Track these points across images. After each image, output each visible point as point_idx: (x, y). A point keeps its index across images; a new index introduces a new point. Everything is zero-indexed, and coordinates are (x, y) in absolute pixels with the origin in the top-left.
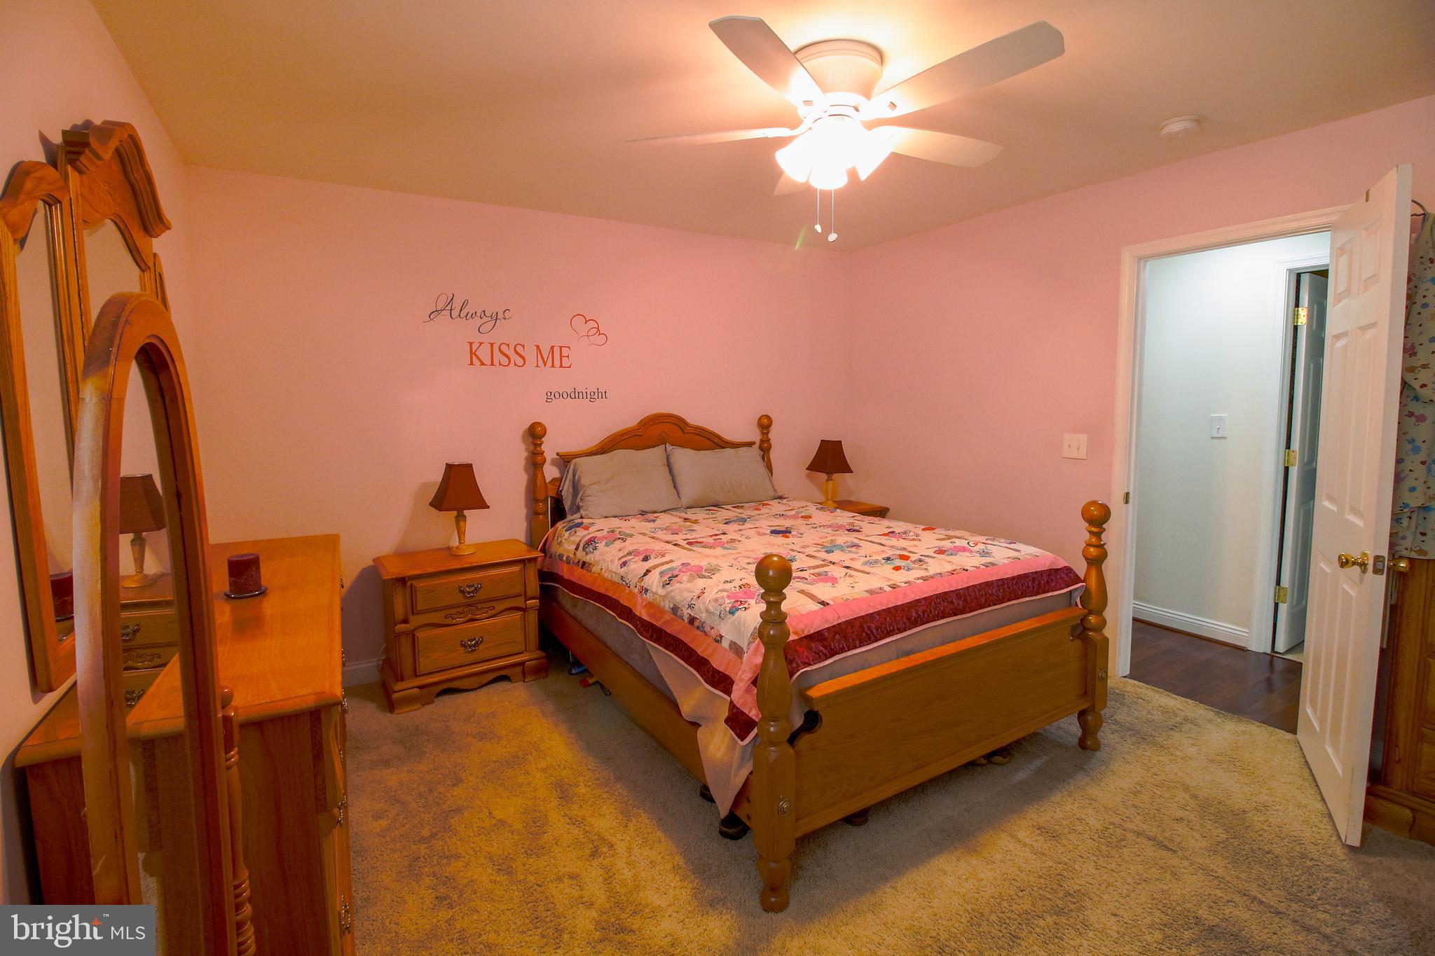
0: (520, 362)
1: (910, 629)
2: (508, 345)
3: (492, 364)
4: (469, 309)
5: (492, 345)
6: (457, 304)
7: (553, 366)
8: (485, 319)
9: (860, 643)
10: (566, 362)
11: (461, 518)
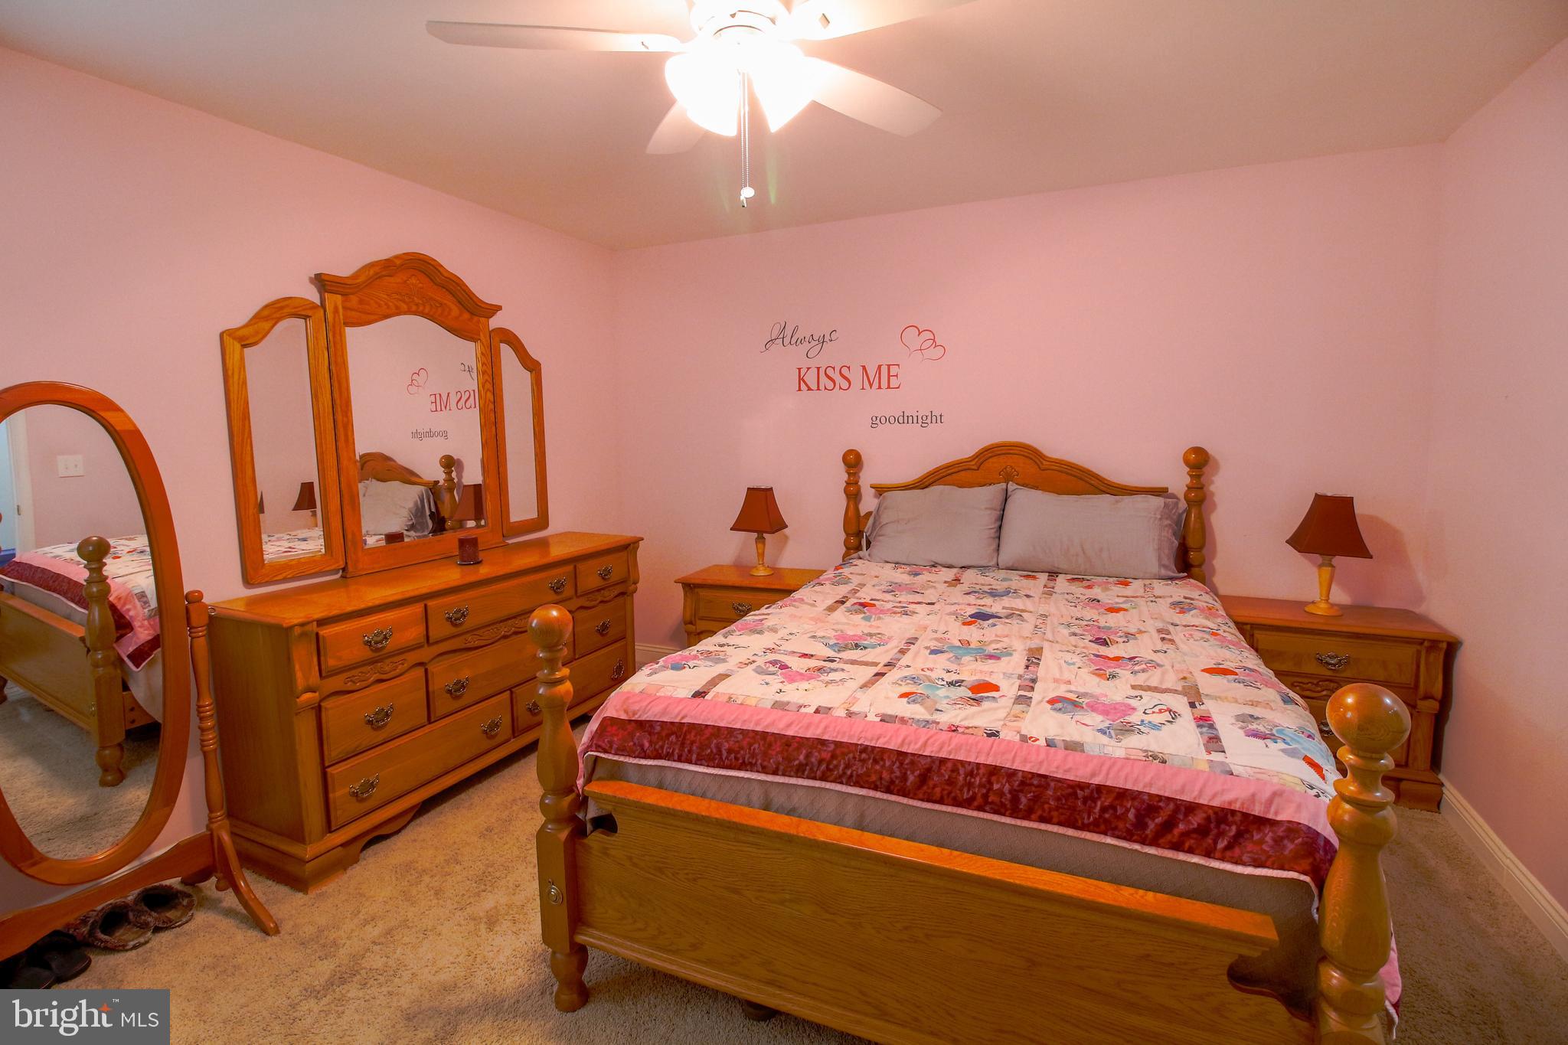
0: (845, 384)
1: (784, 775)
2: (834, 368)
3: (818, 389)
4: (799, 335)
5: (818, 368)
6: (788, 332)
7: (880, 388)
8: (813, 343)
9: (698, 759)
10: (894, 382)
11: (761, 539)
